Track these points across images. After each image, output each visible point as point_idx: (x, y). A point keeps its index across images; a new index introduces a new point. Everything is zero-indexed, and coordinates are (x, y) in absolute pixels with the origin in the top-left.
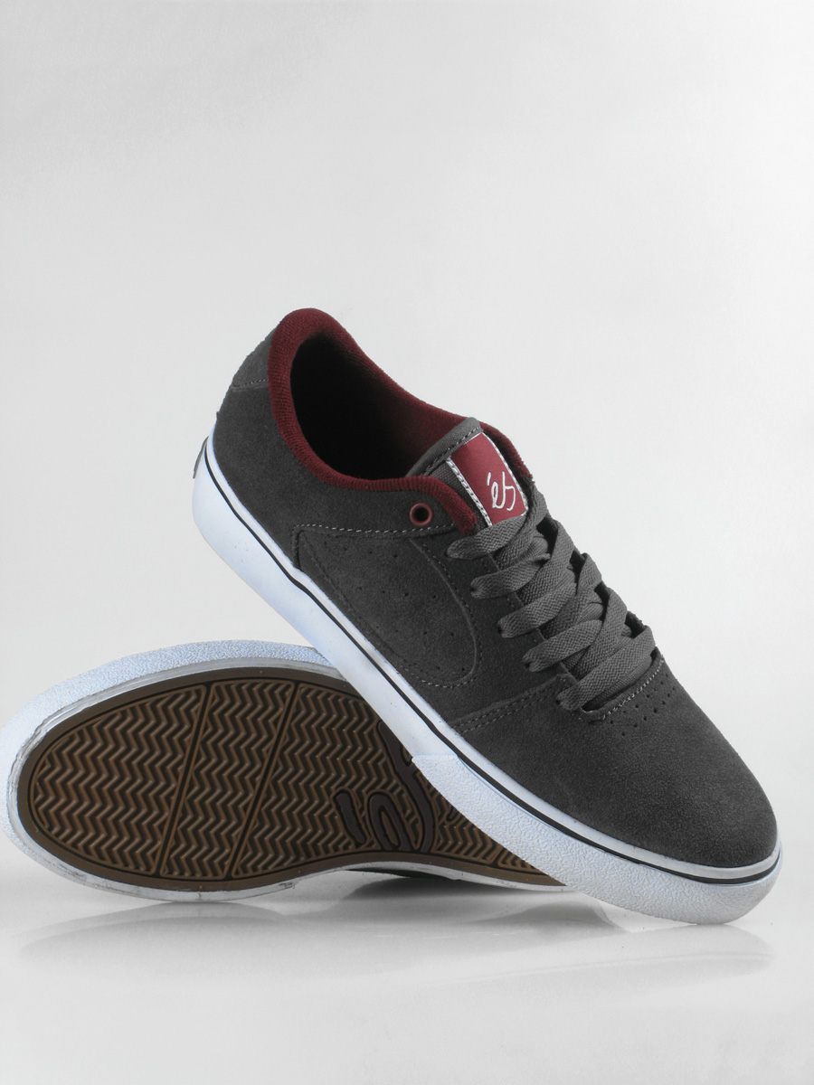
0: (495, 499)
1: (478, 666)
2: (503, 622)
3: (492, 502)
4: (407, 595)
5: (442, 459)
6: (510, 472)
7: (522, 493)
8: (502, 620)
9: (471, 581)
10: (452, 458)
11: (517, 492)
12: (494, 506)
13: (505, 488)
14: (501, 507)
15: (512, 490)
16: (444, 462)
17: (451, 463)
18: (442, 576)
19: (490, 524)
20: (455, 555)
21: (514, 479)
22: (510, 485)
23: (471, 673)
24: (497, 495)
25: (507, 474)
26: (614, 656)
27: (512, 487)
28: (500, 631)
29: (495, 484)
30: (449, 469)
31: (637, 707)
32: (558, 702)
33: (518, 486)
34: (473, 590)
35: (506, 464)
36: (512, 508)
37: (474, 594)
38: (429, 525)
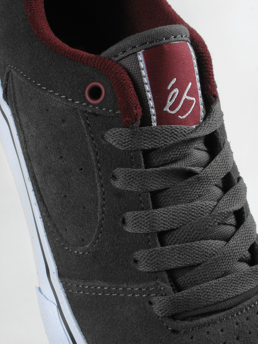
0: (169, 103)
1: (94, 243)
2: (129, 216)
3: (165, 105)
4: (61, 157)
5: (135, 50)
6: (199, 85)
7: (202, 107)
8: (128, 213)
9: (115, 168)
10: (144, 53)
11: (197, 104)
12: (167, 109)
13: (185, 96)
14: (173, 112)
15: (193, 101)
16: (135, 53)
17: (141, 57)
18: (92, 154)
19: (154, 124)
20: (110, 140)
21: (200, 92)
22: (192, 96)
23: (87, 246)
24: (173, 100)
25: (194, 86)
26: (221, 280)
27: (194, 99)
28: (124, 222)
29: (176, 90)
30: (137, 62)
31: (222, 331)
32: (151, 303)
33: (201, 100)
34: (114, 177)
35: (197, 77)
36: (184, 117)
37: (112, 182)
38: (98, 105)
